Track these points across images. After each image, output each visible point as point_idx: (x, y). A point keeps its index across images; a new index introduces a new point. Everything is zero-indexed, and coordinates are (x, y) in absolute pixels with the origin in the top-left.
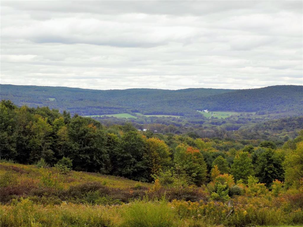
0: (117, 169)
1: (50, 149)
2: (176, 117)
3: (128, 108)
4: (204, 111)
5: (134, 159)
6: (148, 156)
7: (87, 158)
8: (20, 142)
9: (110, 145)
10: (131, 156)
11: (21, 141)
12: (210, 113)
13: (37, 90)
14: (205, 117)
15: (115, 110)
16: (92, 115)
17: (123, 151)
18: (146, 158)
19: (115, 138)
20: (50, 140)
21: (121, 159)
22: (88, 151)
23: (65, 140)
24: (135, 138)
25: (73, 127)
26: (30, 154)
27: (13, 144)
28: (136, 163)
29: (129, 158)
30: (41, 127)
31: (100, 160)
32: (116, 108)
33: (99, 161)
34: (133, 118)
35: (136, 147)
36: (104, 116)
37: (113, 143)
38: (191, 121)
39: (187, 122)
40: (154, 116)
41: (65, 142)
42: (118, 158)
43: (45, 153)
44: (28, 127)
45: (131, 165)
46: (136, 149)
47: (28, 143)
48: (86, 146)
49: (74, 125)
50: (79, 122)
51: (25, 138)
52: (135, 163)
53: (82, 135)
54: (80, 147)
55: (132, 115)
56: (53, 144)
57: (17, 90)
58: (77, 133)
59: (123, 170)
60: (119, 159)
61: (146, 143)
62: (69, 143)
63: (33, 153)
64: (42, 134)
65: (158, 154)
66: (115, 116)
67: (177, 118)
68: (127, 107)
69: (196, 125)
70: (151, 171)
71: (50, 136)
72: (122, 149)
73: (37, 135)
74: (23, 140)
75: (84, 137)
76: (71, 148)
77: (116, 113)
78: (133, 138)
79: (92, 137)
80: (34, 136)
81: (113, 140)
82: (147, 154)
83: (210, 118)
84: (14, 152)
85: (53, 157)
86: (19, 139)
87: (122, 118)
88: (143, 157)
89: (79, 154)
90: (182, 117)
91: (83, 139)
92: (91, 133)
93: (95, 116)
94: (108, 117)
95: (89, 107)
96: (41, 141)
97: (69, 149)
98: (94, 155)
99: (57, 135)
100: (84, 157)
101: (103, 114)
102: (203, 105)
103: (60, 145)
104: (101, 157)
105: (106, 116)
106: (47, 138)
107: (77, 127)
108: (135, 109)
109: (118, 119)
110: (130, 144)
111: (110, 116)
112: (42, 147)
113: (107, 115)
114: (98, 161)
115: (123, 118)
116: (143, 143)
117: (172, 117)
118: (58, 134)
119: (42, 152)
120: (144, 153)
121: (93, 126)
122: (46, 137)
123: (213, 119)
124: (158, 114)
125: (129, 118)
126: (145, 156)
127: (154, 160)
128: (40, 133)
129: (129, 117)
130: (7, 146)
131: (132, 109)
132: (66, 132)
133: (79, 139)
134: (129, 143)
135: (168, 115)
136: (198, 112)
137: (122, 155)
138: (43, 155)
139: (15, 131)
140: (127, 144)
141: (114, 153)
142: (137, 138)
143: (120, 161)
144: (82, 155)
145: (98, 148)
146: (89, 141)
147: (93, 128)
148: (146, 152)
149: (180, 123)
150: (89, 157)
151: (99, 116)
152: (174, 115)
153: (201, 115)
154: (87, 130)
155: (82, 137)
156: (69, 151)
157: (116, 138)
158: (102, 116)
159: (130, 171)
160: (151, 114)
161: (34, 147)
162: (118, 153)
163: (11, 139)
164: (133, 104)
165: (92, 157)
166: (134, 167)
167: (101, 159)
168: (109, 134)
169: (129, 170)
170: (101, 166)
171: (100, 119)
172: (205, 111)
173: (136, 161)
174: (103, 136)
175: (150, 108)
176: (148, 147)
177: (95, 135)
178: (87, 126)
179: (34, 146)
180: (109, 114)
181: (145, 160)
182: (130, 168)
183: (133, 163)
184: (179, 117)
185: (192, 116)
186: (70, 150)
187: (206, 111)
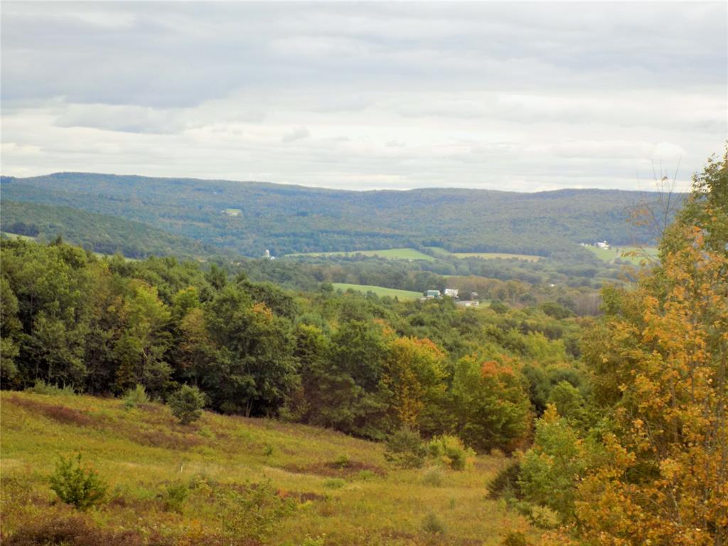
0: (320, 409)
1: (165, 359)
2: (529, 258)
3: (414, 236)
4: (598, 246)
5: (360, 387)
6: (391, 381)
7: (248, 384)
8: (94, 345)
9: (305, 354)
10: (352, 381)
11: (97, 341)
12: (614, 249)
13: (199, 190)
14: (601, 260)
15: (383, 241)
16: (326, 251)
17: (334, 367)
18: (386, 386)
19: (316, 337)
20: (164, 341)
21: (329, 386)
22: (251, 369)
23: (197, 342)
24: (363, 338)
25: (218, 311)
26: (118, 373)
27: (77, 348)
28: (364, 396)
29: (347, 385)
30: (144, 310)
31: (279, 388)
32: (385, 236)
33: (277, 392)
34: (425, 260)
35: (364, 360)
36: (357, 254)
37: (311, 348)
38: (566, 268)
39: (554, 273)
40: (476, 255)
41: (197, 345)
42: (323, 384)
43: (152, 372)
44: (112, 309)
45: (352, 400)
46: (364, 364)
47: (112, 347)
48: (247, 355)
49: (222, 305)
50: (232, 298)
51: (104, 334)
52: (360, 396)
53: (239, 330)
54: (233, 358)
55: (423, 252)
56: (173, 348)
57: (154, 188)
58: (227, 325)
59: (333, 413)
60: (324, 387)
61: (389, 351)
62: (207, 347)
63: (123, 370)
64: (145, 325)
65: (416, 377)
66: (381, 254)
67: (532, 261)
68: (410, 233)
69: (576, 279)
70: (398, 416)
71: (164, 329)
72: (332, 362)
73: (134, 329)
74: (100, 339)
75: (242, 335)
76: (213, 359)
77: (387, 248)
78: (359, 337)
79: (261, 334)
80: (126, 330)
81: (311, 341)
82: (390, 376)
83: (612, 262)
84: (78, 369)
85: (171, 380)
86: (92, 338)
87: (398, 259)
88: (381, 382)
89: (231, 373)
90: (543, 258)
91: (240, 339)
92: (261, 325)
93: (336, 254)
94: (365, 258)
95: (322, 232)
96: (141, 342)
97: (209, 363)
98: (266, 377)
99: (181, 328)
100: (242, 380)
101: (355, 249)
102: (596, 231)
103: (187, 353)
104: (281, 382)
105: (359, 254)
106: (159, 334)
107: (227, 310)
108: (430, 238)
109: (389, 263)
110: (350, 352)
111: (369, 254)
112: (145, 355)
113: (363, 253)
114: (275, 390)
115: (402, 260)
116: (379, 350)
117: (519, 259)
118: (182, 325)
119: (144, 367)
120: (383, 374)
121: (264, 309)
122: (156, 333)
123: (619, 264)
124: (485, 250)
125: (416, 260)
126: (385, 380)
127: (406, 390)
128: (140, 324)
129: (417, 258)
130: (62, 355)
131: (423, 239)
132: (203, 322)
133: (231, 339)
134: (348, 349)
135: (511, 253)
136: (583, 249)
137: (332, 378)
138: (147, 375)
139: (82, 319)
140: (343, 350)
141: (313, 372)
142: (367, 338)
143: (326, 391)
144: (237, 377)
145: (275, 361)
146: (254, 343)
147: (264, 313)
148: (387, 370)
149: (538, 274)
150: (253, 383)
151: (343, 254)
152: (524, 253)
153: (591, 255)
154: (251, 318)
155: (239, 334)
156: (209, 366)
157: (320, 338)
158: (351, 254)
159: (349, 414)
160: (469, 251)
161: (126, 356)
162: (323, 372)
163: (72, 337)
164: (428, 225)
165: (260, 382)
166: (358, 405)
167: (282, 387)
168: (303, 326)
169: (346, 411)
170: (281, 402)
171: (345, 262)
172: (599, 244)
173: (363, 393)
174: (287, 333)
175: (467, 237)
176: (391, 360)
177: (270, 330)
178: (251, 309)
179: (126, 353)
180: (369, 249)
181: (385, 389)
182: (349, 409)
183: (356, 396)
184: (535, 259)
185: (568, 258)
186: (212, 364)
187: (603, 245)
